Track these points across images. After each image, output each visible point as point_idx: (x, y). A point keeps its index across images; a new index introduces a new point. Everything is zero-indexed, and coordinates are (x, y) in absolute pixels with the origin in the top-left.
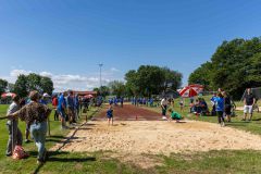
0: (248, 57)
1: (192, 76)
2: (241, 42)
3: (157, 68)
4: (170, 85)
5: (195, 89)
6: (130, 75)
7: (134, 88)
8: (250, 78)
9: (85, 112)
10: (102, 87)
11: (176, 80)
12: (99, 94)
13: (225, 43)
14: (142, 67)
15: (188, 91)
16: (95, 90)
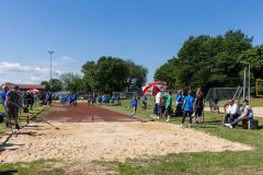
0: (213, 55)
1: (158, 72)
2: (206, 38)
3: (120, 60)
4: (134, 81)
5: (159, 86)
6: (88, 67)
7: (93, 83)
8: (214, 77)
9: (26, 111)
10: (53, 81)
11: (140, 75)
12: (48, 89)
13: (191, 38)
14: (103, 59)
15: (151, 89)
16: (43, 83)
